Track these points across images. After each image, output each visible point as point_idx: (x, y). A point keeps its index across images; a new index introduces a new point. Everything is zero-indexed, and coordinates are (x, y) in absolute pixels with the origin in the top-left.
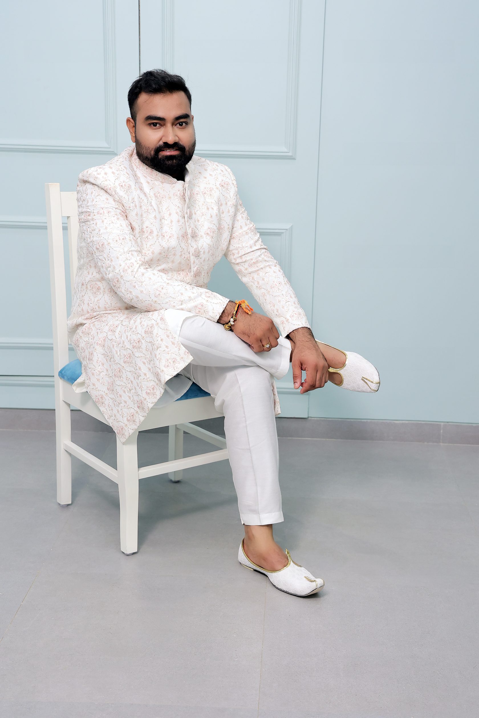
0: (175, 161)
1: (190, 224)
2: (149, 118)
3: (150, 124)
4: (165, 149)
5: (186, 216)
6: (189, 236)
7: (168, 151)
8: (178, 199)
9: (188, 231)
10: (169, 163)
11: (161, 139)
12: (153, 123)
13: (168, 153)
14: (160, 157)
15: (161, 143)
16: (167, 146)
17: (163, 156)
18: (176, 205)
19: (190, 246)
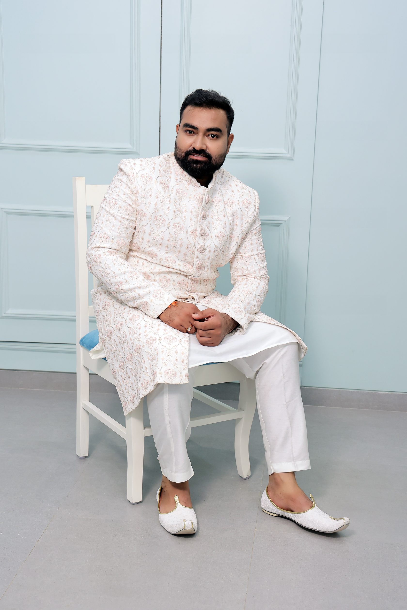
0: (199, 165)
1: (202, 224)
2: (186, 125)
3: (186, 131)
4: (193, 154)
5: (200, 216)
6: (198, 234)
7: (196, 156)
8: (196, 201)
9: (198, 229)
10: (194, 166)
11: (191, 145)
12: (189, 131)
13: (196, 157)
14: (188, 159)
15: (191, 148)
16: (195, 151)
17: (191, 159)
18: (193, 205)
19: (197, 242)
